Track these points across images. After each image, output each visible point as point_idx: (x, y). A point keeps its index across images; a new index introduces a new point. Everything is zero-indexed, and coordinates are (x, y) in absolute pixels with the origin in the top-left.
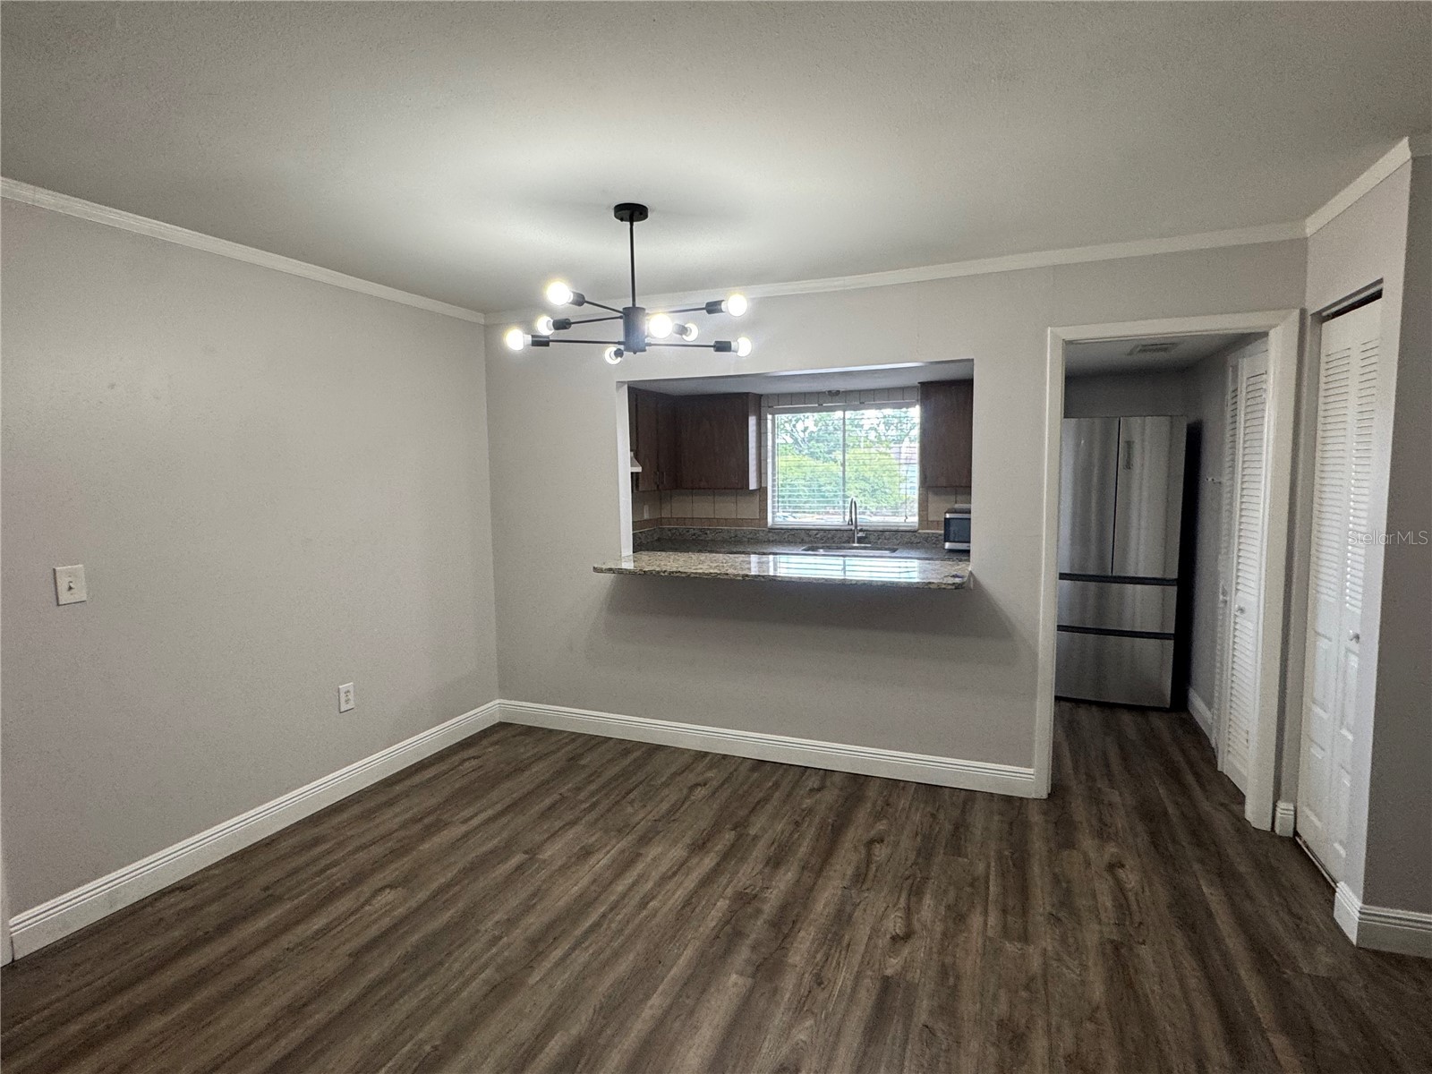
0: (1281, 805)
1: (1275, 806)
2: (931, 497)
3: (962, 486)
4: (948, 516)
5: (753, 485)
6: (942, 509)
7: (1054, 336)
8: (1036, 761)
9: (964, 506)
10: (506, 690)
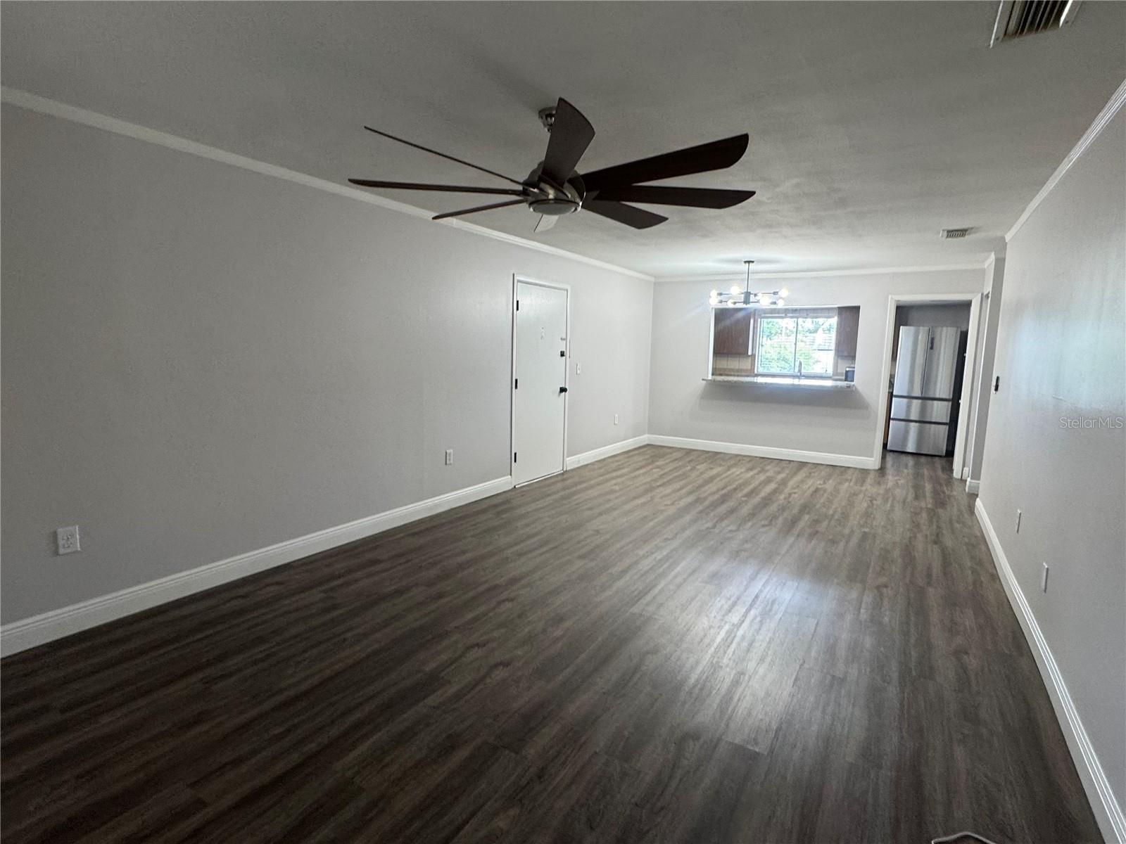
0: (965, 469)
1: (963, 470)
2: (840, 361)
3: (852, 357)
4: (847, 369)
5: (750, 353)
6: (844, 367)
7: (892, 298)
8: (875, 455)
9: (853, 366)
10: (651, 430)
